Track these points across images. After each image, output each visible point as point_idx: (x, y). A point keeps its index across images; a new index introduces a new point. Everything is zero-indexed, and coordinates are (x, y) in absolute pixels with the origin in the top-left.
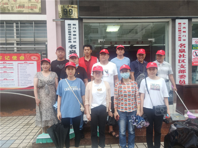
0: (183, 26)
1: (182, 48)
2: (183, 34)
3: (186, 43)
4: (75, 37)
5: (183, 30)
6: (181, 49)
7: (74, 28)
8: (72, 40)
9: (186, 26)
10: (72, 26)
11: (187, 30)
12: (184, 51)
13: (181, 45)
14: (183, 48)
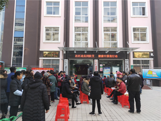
0: (96, 61)
2: (96, 63)
3: (97, 66)
5: (96, 62)
8: (66, 65)
10: (66, 61)
11: (97, 62)
13: (96, 67)
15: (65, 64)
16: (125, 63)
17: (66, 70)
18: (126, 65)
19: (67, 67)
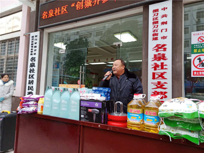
0: (161, 13)
1: (159, 52)
4: (35, 49)
6: (157, 53)
7: (36, 40)
8: (33, 53)
10: (35, 38)
13: (158, 47)
14: (162, 52)
15: (30, 53)
17: (32, 74)
19: (36, 63)
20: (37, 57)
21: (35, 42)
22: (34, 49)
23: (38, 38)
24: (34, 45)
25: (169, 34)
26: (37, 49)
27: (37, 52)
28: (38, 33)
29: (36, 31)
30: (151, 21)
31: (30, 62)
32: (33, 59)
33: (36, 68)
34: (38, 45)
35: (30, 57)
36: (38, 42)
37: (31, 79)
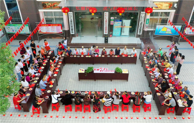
2: (106, 17)
9: (108, 14)
12: (107, 22)
13: (106, 20)
15: (69, 18)
16: (141, 16)
17: (71, 24)
18: (140, 18)
19: (73, 21)
20: (73, 19)
21: (71, 15)
22: (71, 17)
23: (72, 14)
24: (71, 16)
25: (108, 18)
26: (72, 17)
27: (73, 18)
28: (72, 13)
29: (71, 12)
30: (105, 15)
31: (70, 21)
32: (71, 20)
33: (73, 23)
34: (72, 16)
35: (70, 20)
36: (72, 15)
37: (72, 26)
